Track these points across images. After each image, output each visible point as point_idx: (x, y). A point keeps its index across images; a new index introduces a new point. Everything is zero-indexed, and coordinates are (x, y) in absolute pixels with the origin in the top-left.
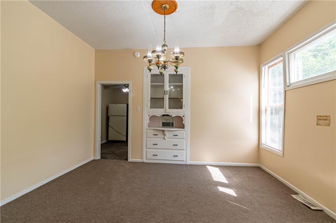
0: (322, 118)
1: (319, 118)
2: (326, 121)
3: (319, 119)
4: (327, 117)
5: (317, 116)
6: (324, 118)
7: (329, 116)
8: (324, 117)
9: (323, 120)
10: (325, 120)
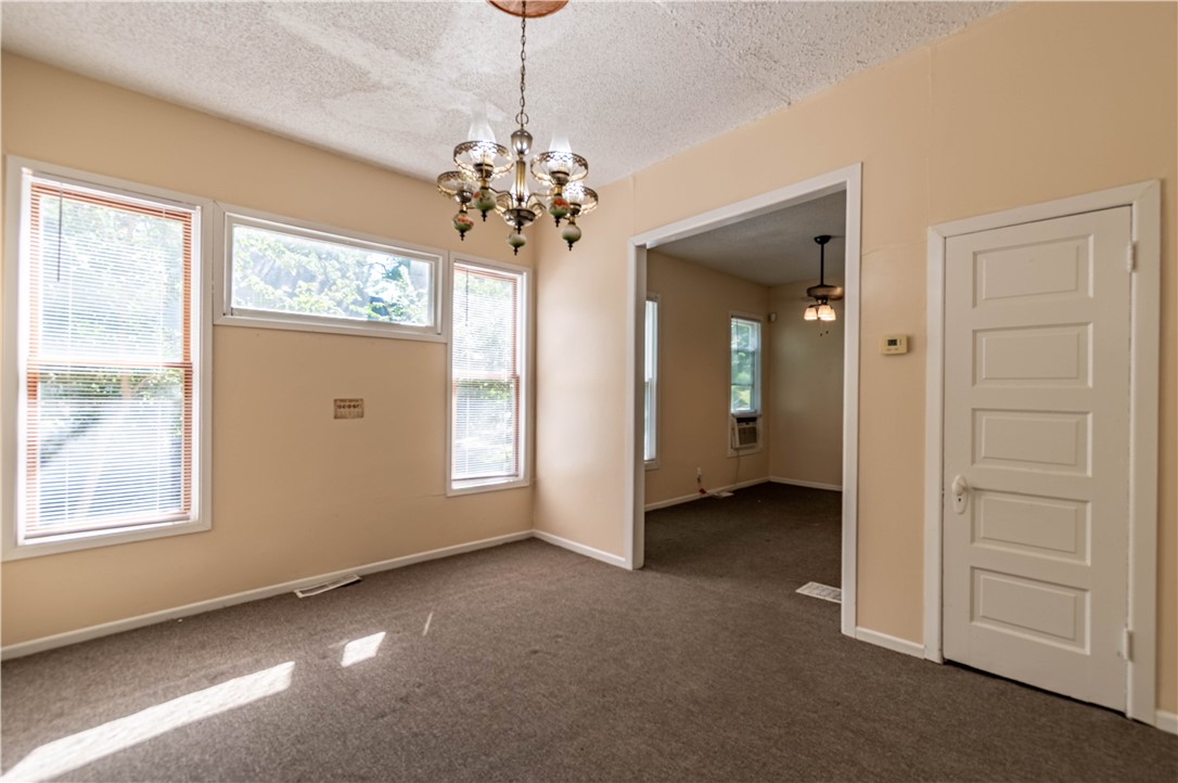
0: (347, 404)
1: (340, 404)
2: (356, 409)
3: (340, 407)
4: (357, 401)
5: (336, 401)
6: (352, 404)
7: (362, 400)
8: (351, 401)
9: (349, 407)
10: (354, 407)
